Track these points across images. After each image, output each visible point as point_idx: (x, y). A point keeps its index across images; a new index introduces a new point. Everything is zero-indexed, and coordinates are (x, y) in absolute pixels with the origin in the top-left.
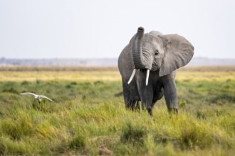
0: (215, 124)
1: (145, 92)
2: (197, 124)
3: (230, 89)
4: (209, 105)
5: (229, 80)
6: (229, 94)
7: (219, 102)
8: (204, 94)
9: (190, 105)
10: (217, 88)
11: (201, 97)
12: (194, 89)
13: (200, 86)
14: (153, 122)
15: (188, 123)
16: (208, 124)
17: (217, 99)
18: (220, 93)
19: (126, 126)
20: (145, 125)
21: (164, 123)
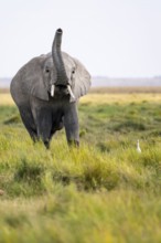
0: (122, 159)
1: (43, 122)
2: (102, 160)
3: (135, 116)
4: (112, 133)
5: (133, 104)
6: (135, 121)
7: (123, 130)
8: (106, 121)
9: (90, 135)
10: (120, 113)
11: (102, 125)
12: (94, 115)
13: (100, 111)
14: (50, 157)
15: (91, 158)
16: (114, 159)
17: (121, 126)
18: (124, 120)
19: (21, 163)
20: (42, 160)
21: (63, 159)
